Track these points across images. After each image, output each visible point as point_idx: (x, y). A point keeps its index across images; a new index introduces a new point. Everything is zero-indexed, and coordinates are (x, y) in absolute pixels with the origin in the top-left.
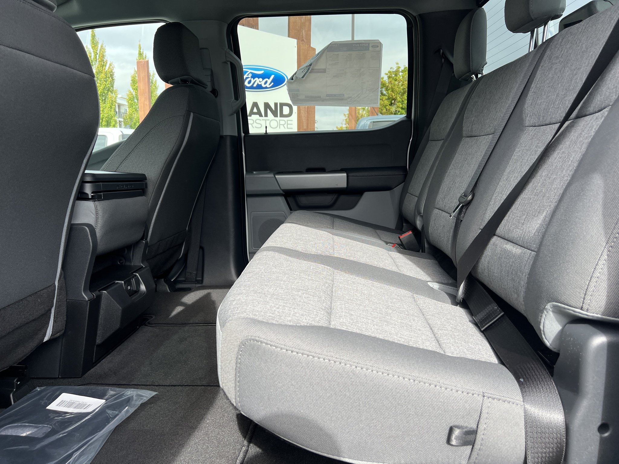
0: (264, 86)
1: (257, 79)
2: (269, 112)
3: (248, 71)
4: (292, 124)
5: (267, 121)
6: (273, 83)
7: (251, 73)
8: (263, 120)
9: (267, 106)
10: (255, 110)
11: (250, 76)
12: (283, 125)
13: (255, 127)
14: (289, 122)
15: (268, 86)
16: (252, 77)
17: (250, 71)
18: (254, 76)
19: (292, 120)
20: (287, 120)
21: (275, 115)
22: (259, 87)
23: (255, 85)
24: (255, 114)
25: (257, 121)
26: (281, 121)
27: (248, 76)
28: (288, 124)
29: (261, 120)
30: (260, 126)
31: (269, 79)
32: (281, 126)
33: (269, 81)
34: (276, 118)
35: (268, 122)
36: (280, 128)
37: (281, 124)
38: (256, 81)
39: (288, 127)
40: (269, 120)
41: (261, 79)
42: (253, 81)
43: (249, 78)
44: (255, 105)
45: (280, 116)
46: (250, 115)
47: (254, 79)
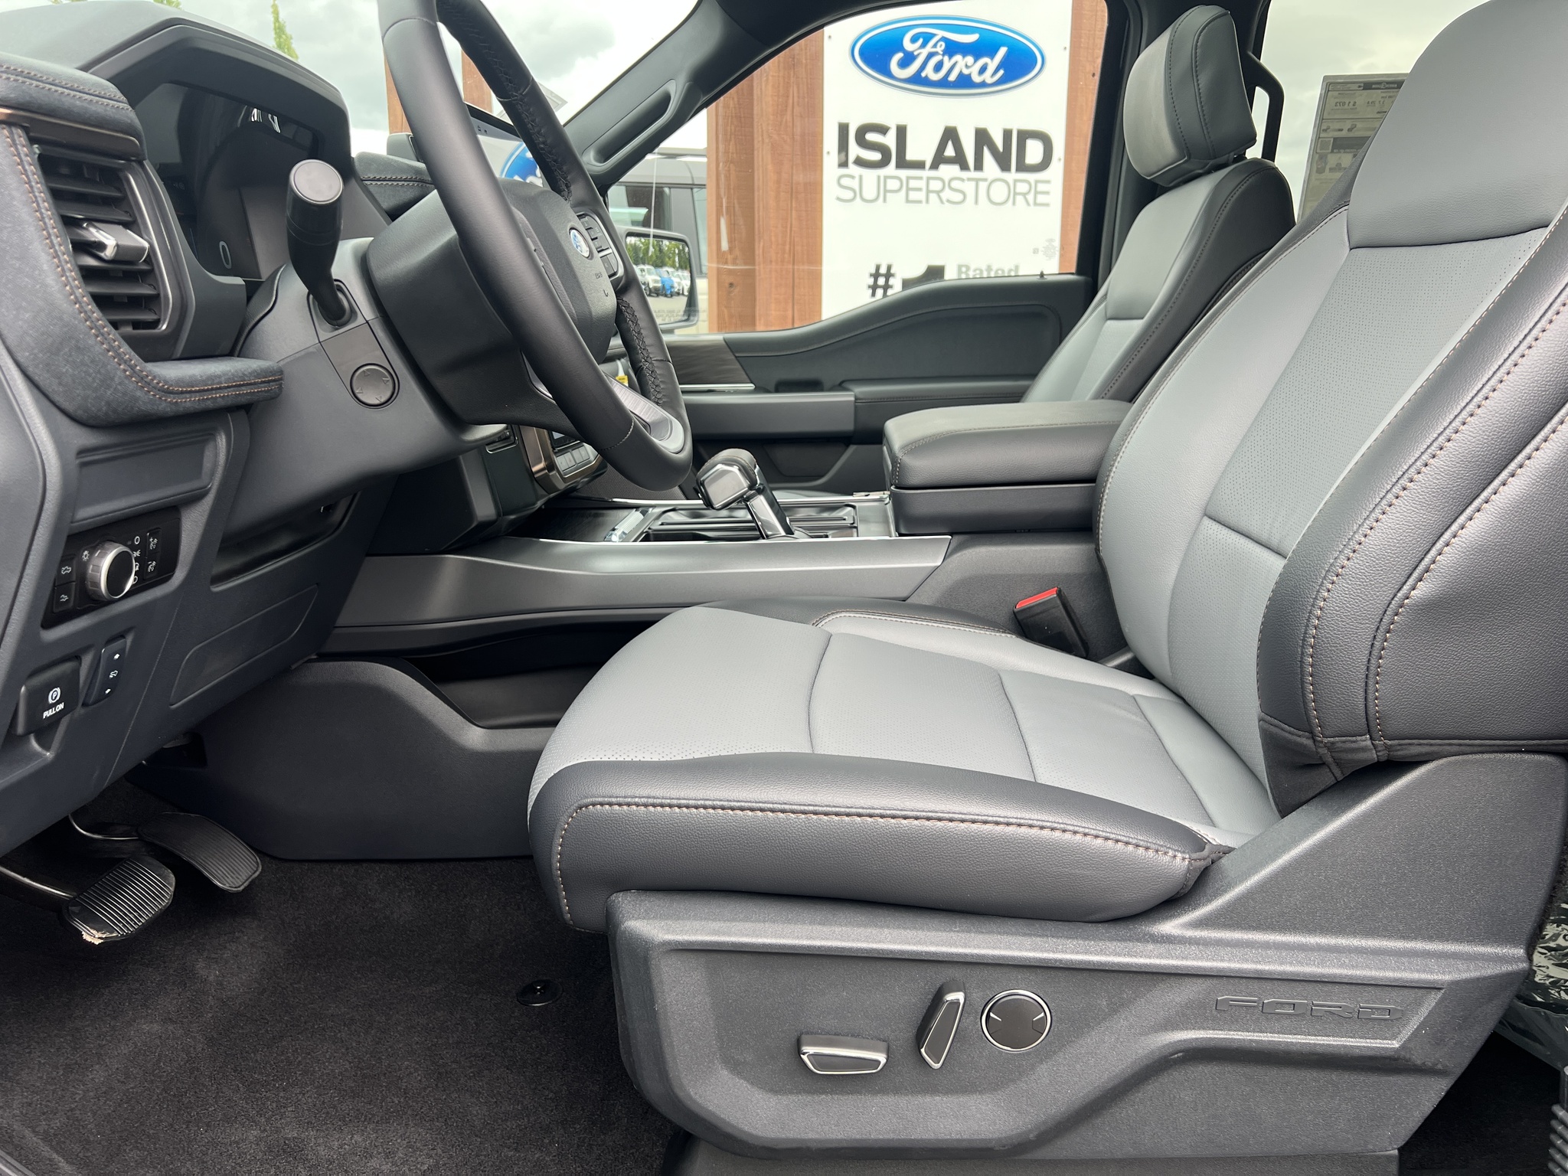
0: (977, 79)
1: (958, 58)
2: (987, 157)
3: (934, 35)
4: (1048, 193)
5: (980, 183)
6: (1001, 72)
7: (943, 39)
8: (969, 179)
9: (982, 138)
10: (950, 151)
12: (1024, 195)
14: (1041, 187)
15: (989, 81)
16: (945, 52)
17: (941, 33)
18: (952, 49)
19: (1049, 182)
20: (1037, 182)
22: (964, 82)
23: (952, 78)
24: (950, 161)
25: (955, 184)
26: (1018, 184)
27: (934, 50)
28: (1036, 193)
30: (960, 197)
31: (992, 55)
32: (1017, 197)
33: (993, 64)
34: (1005, 175)
35: (983, 186)
37: (1018, 190)
38: (956, 63)
39: (1038, 201)
40: (985, 180)
41: (970, 59)
42: (947, 65)
43: (936, 53)
44: (950, 135)
45: (1018, 170)
46: (935, 166)
47: (950, 57)
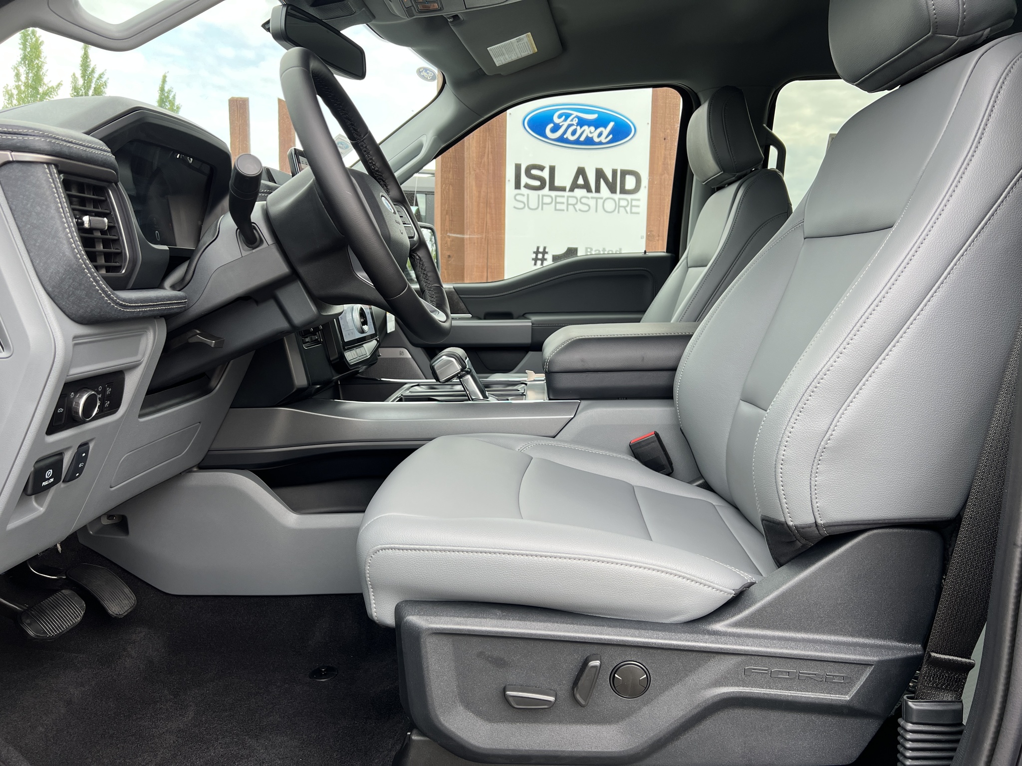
0: (596, 140)
1: (585, 127)
2: (602, 183)
3: (572, 114)
4: (638, 206)
6: (611, 136)
7: (577, 117)
8: (592, 198)
9: (600, 174)
10: (581, 181)
11: (575, 121)
13: (580, 210)
15: (604, 141)
16: (578, 124)
17: (575, 113)
18: (582, 123)
19: (639, 200)
20: (632, 200)
21: (613, 190)
22: (589, 141)
23: (582, 139)
25: (584, 200)
26: (621, 201)
27: (571, 123)
28: (632, 206)
29: (588, 198)
30: (587, 208)
31: (605, 127)
32: (621, 208)
33: (606, 132)
34: (613, 196)
35: (600, 202)
36: (619, 212)
37: (621, 204)
38: (584, 131)
40: (602, 198)
41: (592, 129)
42: (579, 131)
43: (573, 125)
44: (581, 172)
45: (621, 193)
46: (572, 190)
47: (581, 127)
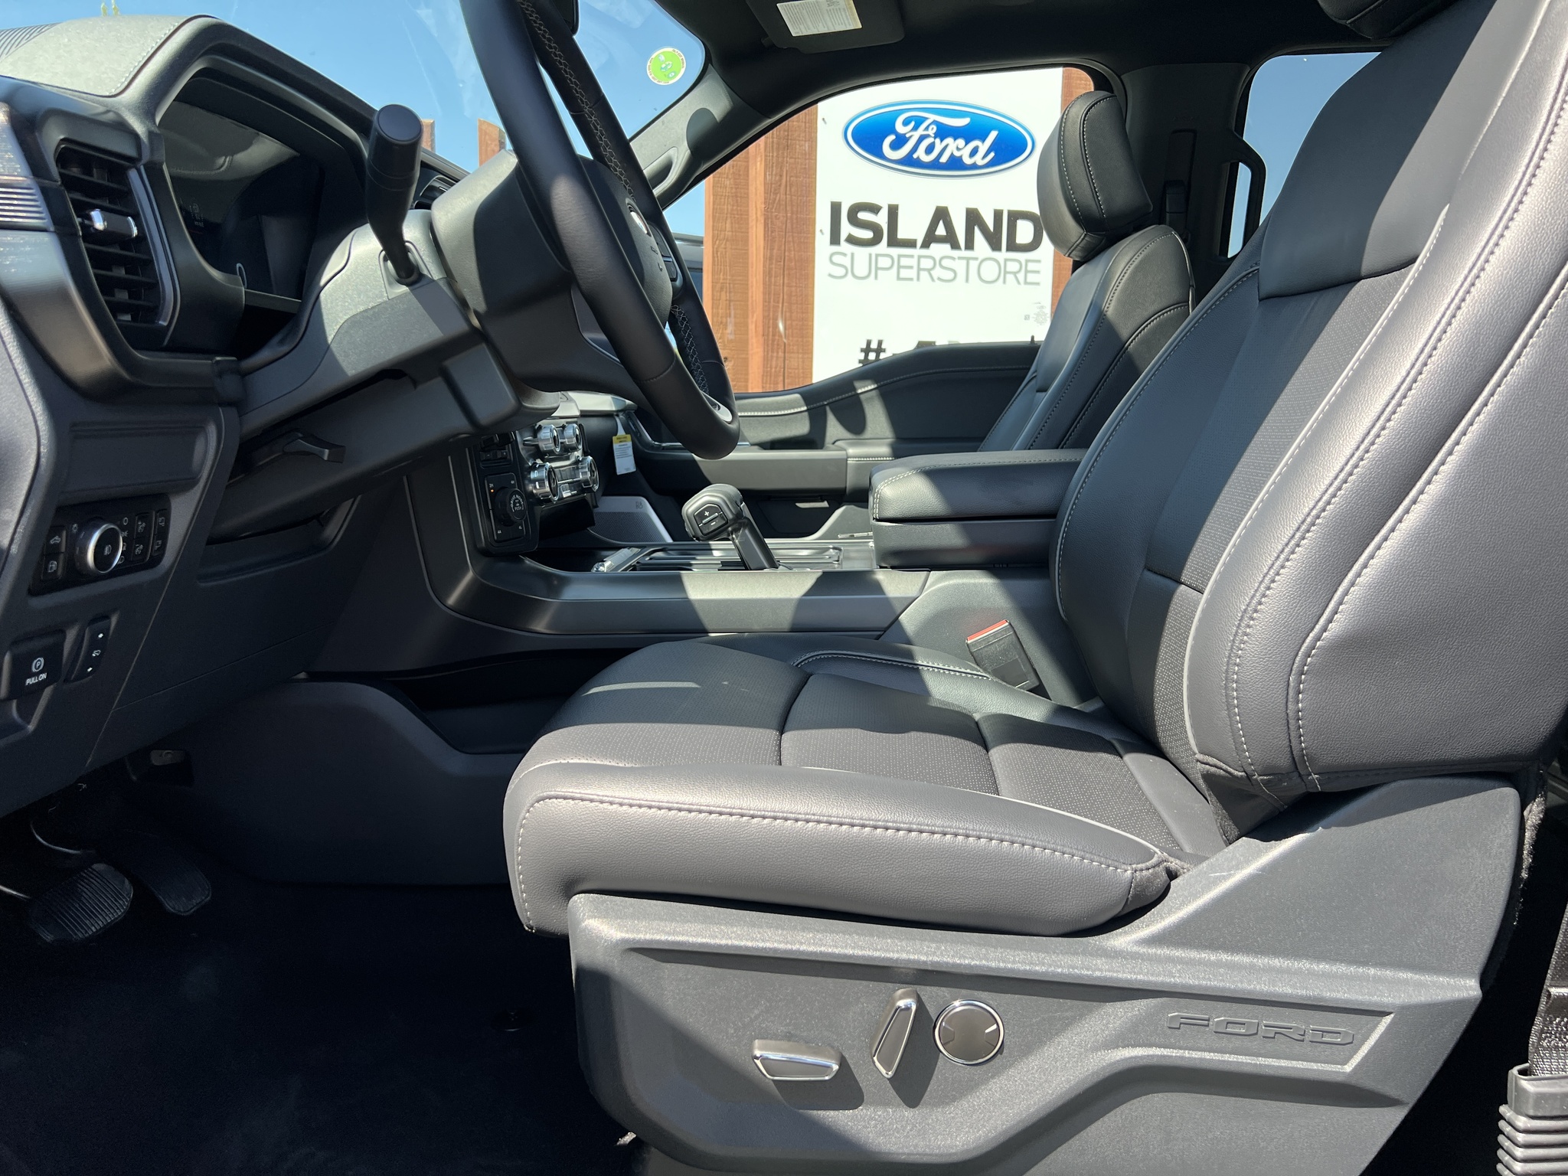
0: (968, 161)
1: (949, 140)
2: (978, 236)
3: (927, 118)
4: (1038, 272)
5: (971, 262)
6: (992, 155)
7: (935, 122)
8: (959, 258)
9: (973, 218)
10: (941, 230)
12: (1015, 274)
13: (939, 279)
14: (1031, 266)
15: (980, 163)
16: (937, 136)
17: (932, 117)
18: (943, 132)
19: (1039, 261)
20: (1027, 261)
21: (995, 245)
22: (955, 164)
23: (944, 159)
24: (941, 240)
25: (945, 263)
26: (1008, 263)
27: (926, 133)
28: (1027, 272)
29: (953, 259)
30: (950, 275)
31: (983, 140)
32: (1008, 276)
33: (984, 147)
34: (996, 255)
35: (974, 265)
36: (1004, 282)
37: (1008, 270)
38: (947, 146)
39: (1028, 280)
40: (976, 259)
41: (961, 142)
42: (939, 147)
43: (928, 136)
44: (941, 215)
45: (1009, 249)
46: (926, 245)
47: (942, 141)
